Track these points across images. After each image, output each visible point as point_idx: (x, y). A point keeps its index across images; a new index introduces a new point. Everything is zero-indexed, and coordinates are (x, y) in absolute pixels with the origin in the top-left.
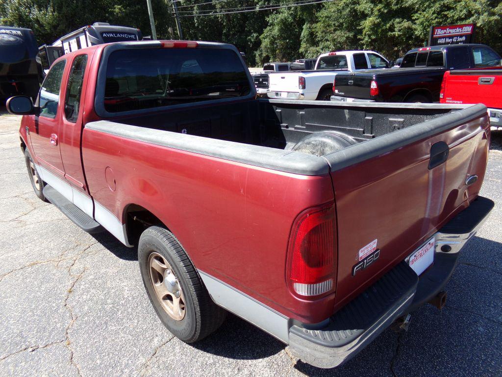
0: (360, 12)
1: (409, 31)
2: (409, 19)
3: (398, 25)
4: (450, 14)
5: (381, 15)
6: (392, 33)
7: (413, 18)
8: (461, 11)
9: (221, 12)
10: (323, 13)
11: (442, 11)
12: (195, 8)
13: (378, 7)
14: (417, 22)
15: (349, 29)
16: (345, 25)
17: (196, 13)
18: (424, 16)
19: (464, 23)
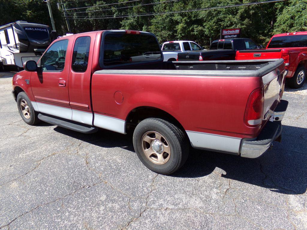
0: (175, 21)
1: (202, 32)
2: (202, 25)
3: (196, 28)
4: (222, 23)
5: (186, 23)
6: (193, 33)
7: (204, 25)
8: (227, 22)
9: (92, 17)
10: (154, 21)
11: (218, 22)
12: (75, 14)
13: (185, 19)
14: (206, 27)
15: (170, 30)
16: (167, 28)
17: (76, 18)
18: (209, 24)
19: (229, 28)
